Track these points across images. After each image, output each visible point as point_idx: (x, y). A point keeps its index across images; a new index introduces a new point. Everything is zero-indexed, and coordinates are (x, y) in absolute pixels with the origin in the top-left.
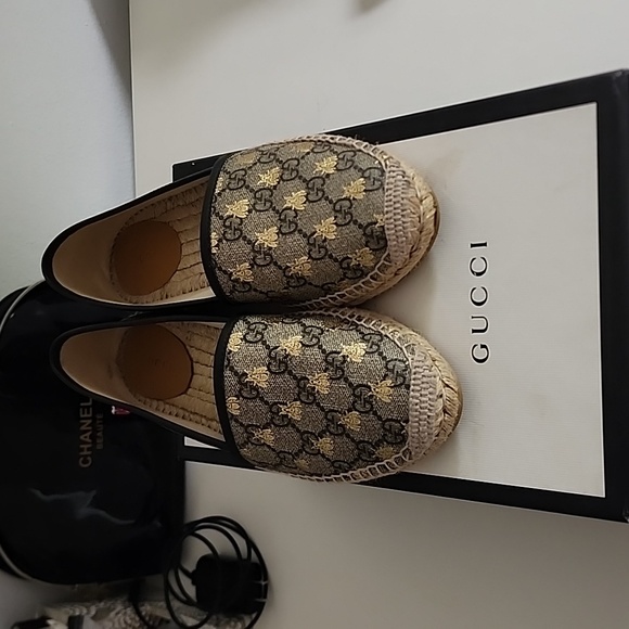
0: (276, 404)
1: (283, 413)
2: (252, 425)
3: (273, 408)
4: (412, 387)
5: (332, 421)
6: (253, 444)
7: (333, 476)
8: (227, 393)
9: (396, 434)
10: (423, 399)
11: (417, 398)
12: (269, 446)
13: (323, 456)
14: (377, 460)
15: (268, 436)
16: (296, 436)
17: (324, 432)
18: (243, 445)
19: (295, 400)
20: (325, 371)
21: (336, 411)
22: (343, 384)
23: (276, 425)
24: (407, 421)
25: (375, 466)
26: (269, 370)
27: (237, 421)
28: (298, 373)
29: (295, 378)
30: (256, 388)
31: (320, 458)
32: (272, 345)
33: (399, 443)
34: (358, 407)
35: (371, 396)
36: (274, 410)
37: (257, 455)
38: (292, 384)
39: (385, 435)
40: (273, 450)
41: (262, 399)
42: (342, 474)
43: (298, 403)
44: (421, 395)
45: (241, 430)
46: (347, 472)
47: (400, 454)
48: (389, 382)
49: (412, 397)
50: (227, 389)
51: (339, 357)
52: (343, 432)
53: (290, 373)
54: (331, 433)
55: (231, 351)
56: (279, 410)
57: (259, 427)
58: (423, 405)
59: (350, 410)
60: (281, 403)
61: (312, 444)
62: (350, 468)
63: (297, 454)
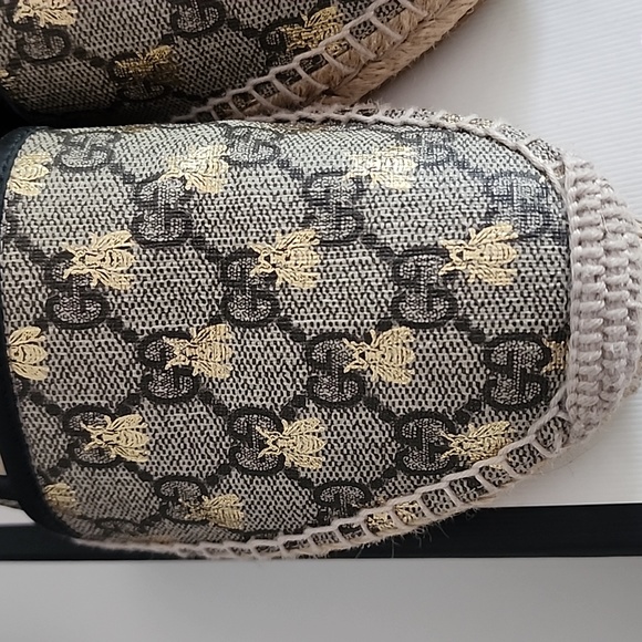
0: (156, 336)
1: (179, 361)
2: (85, 408)
3: (148, 349)
4: (576, 234)
5: (325, 366)
6: (83, 464)
7: (309, 532)
8: (11, 318)
9: (526, 377)
10: (613, 261)
11: (597, 260)
12: (132, 466)
13: (292, 473)
14: (455, 464)
15: (128, 436)
16: (214, 426)
17: (299, 402)
18: (55, 473)
19: (214, 321)
20: (305, 225)
21: (340, 336)
22: (360, 253)
23: (156, 400)
24: (562, 335)
25: (444, 485)
26: (136, 235)
27: (38, 399)
28: (222, 241)
29: (213, 255)
30: (97, 296)
31: (282, 480)
32: (140, 173)
33: (530, 405)
34: (409, 312)
35: (452, 275)
36: (152, 353)
37: (93, 498)
38: (206, 273)
39: (491, 384)
40: (145, 476)
41: (116, 325)
42: (337, 523)
43: (223, 327)
44: (608, 251)
45: (51, 426)
46: (352, 512)
47: (530, 439)
48: (503, 228)
49: (581, 259)
50: (11, 304)
51: (345, 183)
52: (360, 392)
53: (199, 243)
54: (321, 403)
55: (18, 197)
56: (165, 354)
57: (103, 411)
58: (614, 278)
59: (383, 326)
60: (172, 334)
61: (262, 445)
62: (367, 500)
63: (213, 480)
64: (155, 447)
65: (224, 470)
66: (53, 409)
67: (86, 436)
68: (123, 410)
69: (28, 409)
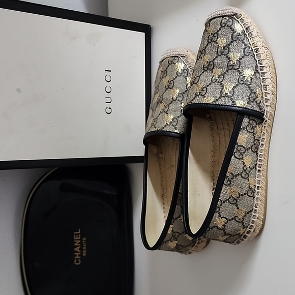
2: (221, 93)
6: (232, 96)
13: (241, 59)
45: (223, 99)
56: (215, 79)
57: (222, 90)
61: (234, 64)
64: (231, 82)
65: (239, 71)
66: (220, 98)
67: (226, 94)
68: (223, 86)
69: (218, 102)
